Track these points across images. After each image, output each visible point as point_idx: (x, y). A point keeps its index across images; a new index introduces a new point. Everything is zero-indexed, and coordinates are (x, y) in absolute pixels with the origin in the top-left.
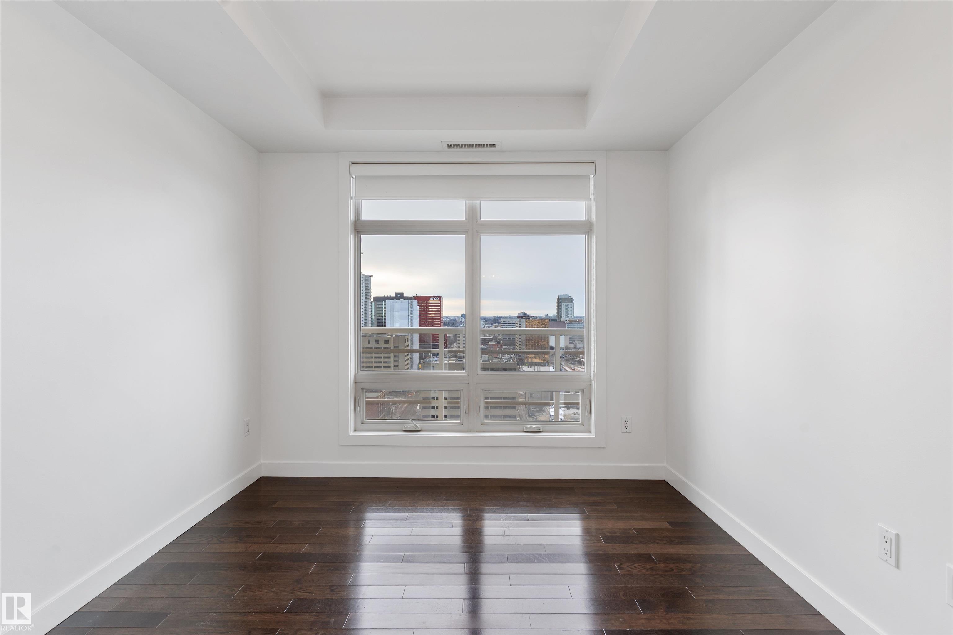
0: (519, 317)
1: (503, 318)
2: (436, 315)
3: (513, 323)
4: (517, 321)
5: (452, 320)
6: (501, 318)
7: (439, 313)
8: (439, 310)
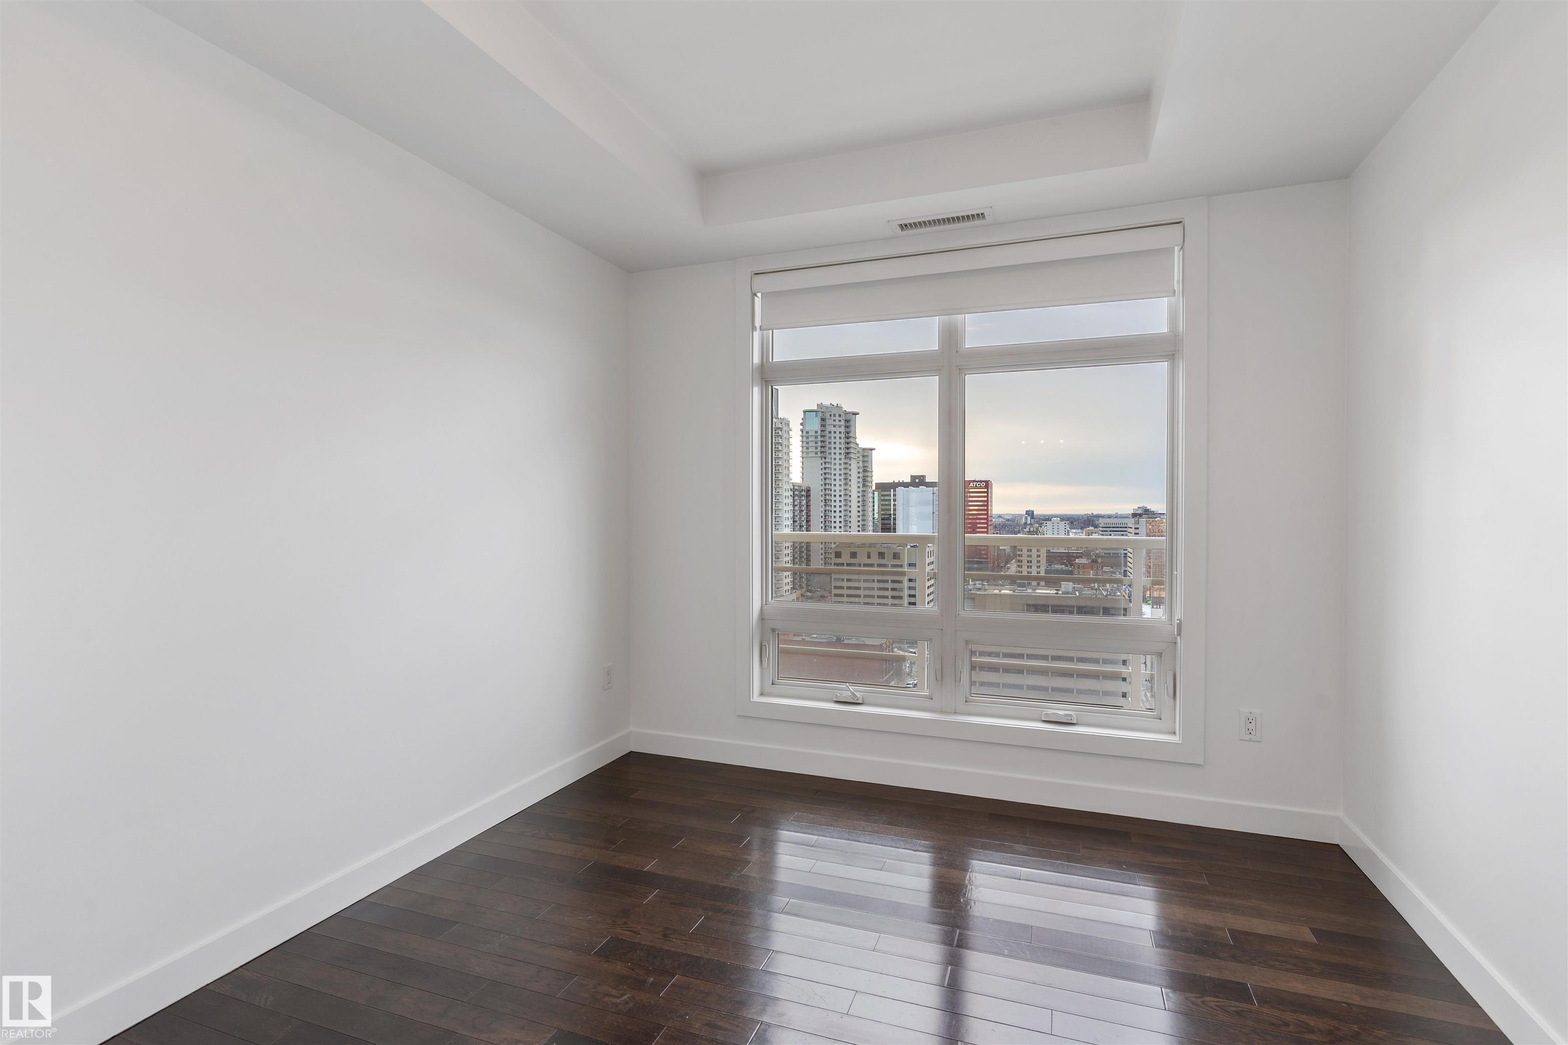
0: (1134, 515)
1: (1103, 517)
2: (980, 512)
3: (1124, 526)
4: (1131, 522)
5: (1008, 520)
6: (1099, 516)
7: (986, 508)
8: (986, 503)
